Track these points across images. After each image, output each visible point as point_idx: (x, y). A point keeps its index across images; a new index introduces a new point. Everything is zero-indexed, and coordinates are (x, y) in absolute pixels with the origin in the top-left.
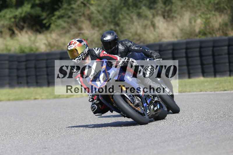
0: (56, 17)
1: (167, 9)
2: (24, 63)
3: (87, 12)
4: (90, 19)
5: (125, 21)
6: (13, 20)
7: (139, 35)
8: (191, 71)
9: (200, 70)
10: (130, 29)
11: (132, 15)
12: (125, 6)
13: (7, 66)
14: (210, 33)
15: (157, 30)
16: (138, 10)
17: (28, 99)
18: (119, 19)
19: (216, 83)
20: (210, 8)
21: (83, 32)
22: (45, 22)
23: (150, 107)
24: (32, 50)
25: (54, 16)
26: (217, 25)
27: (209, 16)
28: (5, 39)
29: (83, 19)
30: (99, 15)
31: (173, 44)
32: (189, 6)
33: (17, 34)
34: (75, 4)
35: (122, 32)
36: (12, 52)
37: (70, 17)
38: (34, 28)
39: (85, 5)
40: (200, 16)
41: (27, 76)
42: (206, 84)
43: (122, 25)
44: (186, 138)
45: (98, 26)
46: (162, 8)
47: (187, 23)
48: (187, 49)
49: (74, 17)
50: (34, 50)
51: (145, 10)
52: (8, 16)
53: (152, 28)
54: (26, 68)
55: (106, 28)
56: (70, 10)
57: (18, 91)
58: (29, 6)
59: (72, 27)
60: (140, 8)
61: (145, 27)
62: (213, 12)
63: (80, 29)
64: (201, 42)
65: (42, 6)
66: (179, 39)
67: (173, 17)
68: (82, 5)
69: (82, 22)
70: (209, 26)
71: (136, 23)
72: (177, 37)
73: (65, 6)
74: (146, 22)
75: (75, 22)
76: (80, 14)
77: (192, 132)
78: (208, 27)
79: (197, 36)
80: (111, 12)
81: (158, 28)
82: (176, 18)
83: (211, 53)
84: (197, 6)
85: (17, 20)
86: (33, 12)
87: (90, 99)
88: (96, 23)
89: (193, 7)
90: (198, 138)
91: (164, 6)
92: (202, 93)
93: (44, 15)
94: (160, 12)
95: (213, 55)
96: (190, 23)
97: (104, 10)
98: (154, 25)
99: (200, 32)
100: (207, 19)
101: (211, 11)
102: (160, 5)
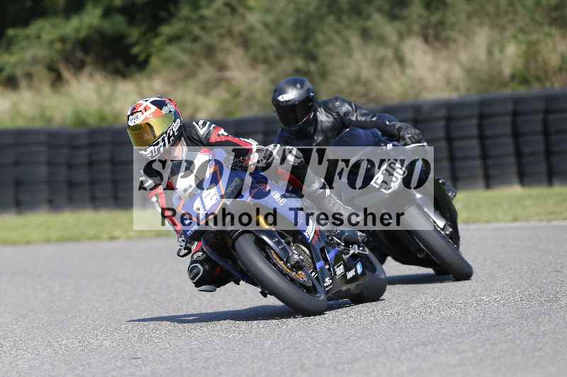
0: (163, 38)
1: (434, 19)
2: (85, 152)
3: (239, 27)
4: (245, 43)
5: (330, 48)
6: (58, 46)
7: (365, 84)
8: (492, 172)
9: (514, 170)
10: (342, 67)
11: (348, 33)
12: (330, 12)
13: (43, 158)
14: (538, 79)
15: (409, 71)
16: (361, 23)
17: (95, 238)
18: (317, 45)
19: (551, 202)
20: (538, 18)
21: (228, 74)
22: (135, 50)
23: (334, 270)
24: (103, 118)
25: (157, 35)
26: (555, 60)
27: (534, 37)
28: (38, 91)
29: (227, 43)
30: (266, 34)
31: (449, 106)
32: (488, 14)
33: (67, 82)
34: (208, 7)
35: (324, 75)
36: (56, 125)
37: (196, 39)
38: (111, 67)
39: (233, 10)
40: (515, 37)
41: (92, 183)
42: (528, 203)
43: (322, 58)
44: (478, 335)
45: (265, 61)
46: (420, 16)
47: (482, 55)
48: (481, 117)
49: (207, 38)
50: (110, 118)
51: (379, 22)
52: (46, 37)
53: (396, 66)
54: (91, 164)
55: (286, 66)
56: (196, 22)
57: (70, 220)
58: (98, 12)
59: (204, 62)
60: (368, 17)
61: (380, 63)
62: (546, 29)
63: (222, 68)
64: (517, 101)
65: (129, 12)
66: (463, 92)
67: (448, 39)
68: (227, 10)
69: (227, 51)
70: (536, 61)
71: (358, 55)
72: (457, 89)
73: (185, 11)
74: (382, 52)
75: (210, 52)
76: (223, 31)
77: (494, 321)
78: (533, 65)
79: (505, 85)
80: (297, 26)
81: (412, 65)
82: (455, 41)
83: (539, 127)
84: (506, 12)
85: (69, 46)
86: (107, 26)
87: (180, 250)
88: (260, 55)
89: (498, 15)
90: (509, 335)
91: (425, 13)
92: (518, 224)
93: (134, 33)
94: (416, 28)
95: (546, 133)
96: (490, 53)
97: (279, 23)
98: (400, 60)
99: (513, 77)
100: (531, 44)
101: (541, 25)
102: (416, 10)
